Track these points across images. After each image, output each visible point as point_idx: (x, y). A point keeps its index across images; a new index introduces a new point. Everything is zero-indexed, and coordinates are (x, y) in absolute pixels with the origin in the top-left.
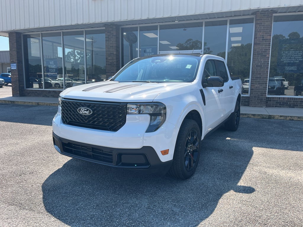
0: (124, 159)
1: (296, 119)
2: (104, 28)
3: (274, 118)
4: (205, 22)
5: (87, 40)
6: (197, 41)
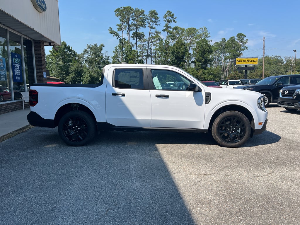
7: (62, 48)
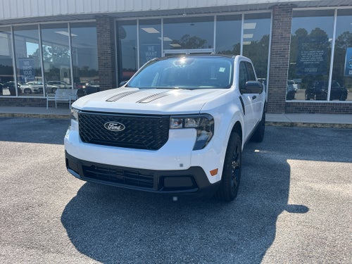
0: (167, 183)
1: (319, 126)
2: (95, 20)
3: (296, 125)
4: (217, 16)
5: (72, 35)
6: (195, 37)
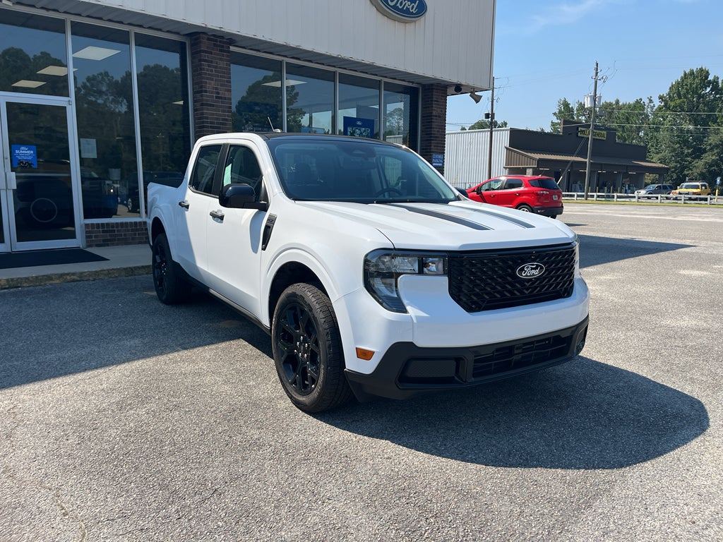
7: (694, 86)
